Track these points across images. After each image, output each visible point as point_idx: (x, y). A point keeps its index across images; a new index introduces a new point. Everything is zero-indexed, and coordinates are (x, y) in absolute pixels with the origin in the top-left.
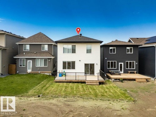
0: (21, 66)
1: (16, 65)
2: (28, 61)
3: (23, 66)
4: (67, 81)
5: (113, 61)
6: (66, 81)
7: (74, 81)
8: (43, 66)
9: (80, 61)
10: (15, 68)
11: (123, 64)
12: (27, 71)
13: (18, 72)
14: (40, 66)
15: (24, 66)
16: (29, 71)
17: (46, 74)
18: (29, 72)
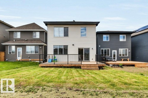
0: (11, 53)
1: (5, 52)
2: (18, 48)
3: (12, 53)
4: (56, 66)
5: (107, 49)
6: (54, 66)
7: (65, 65)
8: (34, 54)
9: (73, 45)
10: (4, 55)
11: (116, 51)
12: (17, 58)
13: (7, 60)
14: (30, 54)
15: (14, 53)
16: (19, 58)
17: (37, 61)
18: (19, 60)
